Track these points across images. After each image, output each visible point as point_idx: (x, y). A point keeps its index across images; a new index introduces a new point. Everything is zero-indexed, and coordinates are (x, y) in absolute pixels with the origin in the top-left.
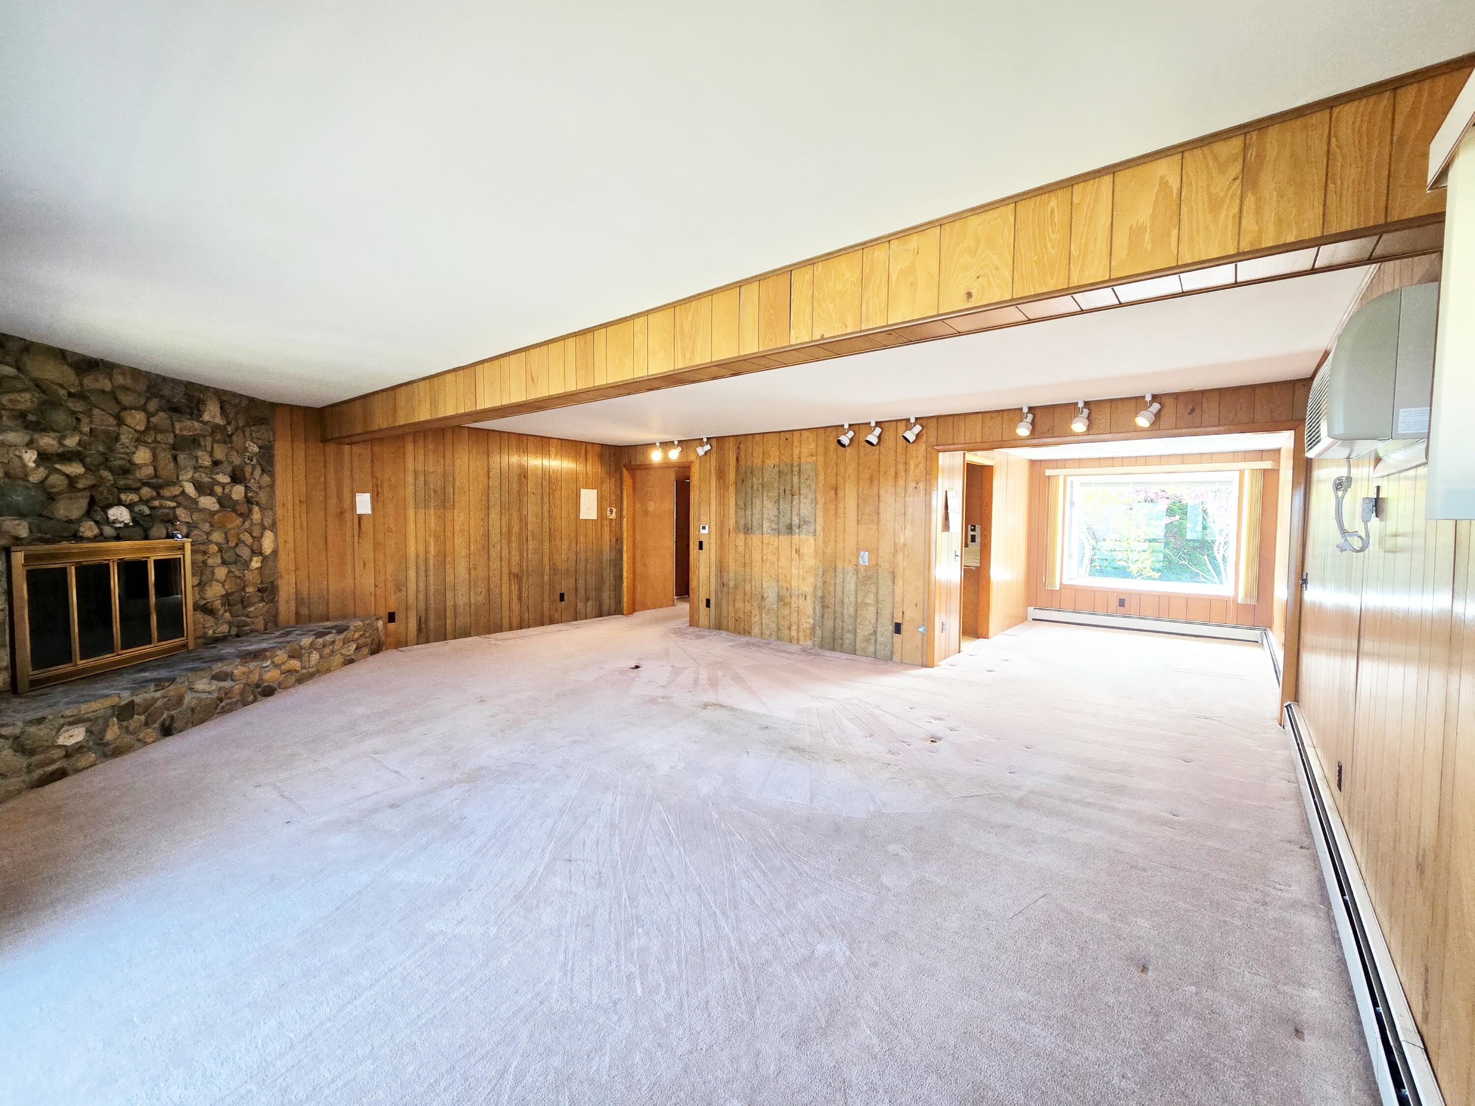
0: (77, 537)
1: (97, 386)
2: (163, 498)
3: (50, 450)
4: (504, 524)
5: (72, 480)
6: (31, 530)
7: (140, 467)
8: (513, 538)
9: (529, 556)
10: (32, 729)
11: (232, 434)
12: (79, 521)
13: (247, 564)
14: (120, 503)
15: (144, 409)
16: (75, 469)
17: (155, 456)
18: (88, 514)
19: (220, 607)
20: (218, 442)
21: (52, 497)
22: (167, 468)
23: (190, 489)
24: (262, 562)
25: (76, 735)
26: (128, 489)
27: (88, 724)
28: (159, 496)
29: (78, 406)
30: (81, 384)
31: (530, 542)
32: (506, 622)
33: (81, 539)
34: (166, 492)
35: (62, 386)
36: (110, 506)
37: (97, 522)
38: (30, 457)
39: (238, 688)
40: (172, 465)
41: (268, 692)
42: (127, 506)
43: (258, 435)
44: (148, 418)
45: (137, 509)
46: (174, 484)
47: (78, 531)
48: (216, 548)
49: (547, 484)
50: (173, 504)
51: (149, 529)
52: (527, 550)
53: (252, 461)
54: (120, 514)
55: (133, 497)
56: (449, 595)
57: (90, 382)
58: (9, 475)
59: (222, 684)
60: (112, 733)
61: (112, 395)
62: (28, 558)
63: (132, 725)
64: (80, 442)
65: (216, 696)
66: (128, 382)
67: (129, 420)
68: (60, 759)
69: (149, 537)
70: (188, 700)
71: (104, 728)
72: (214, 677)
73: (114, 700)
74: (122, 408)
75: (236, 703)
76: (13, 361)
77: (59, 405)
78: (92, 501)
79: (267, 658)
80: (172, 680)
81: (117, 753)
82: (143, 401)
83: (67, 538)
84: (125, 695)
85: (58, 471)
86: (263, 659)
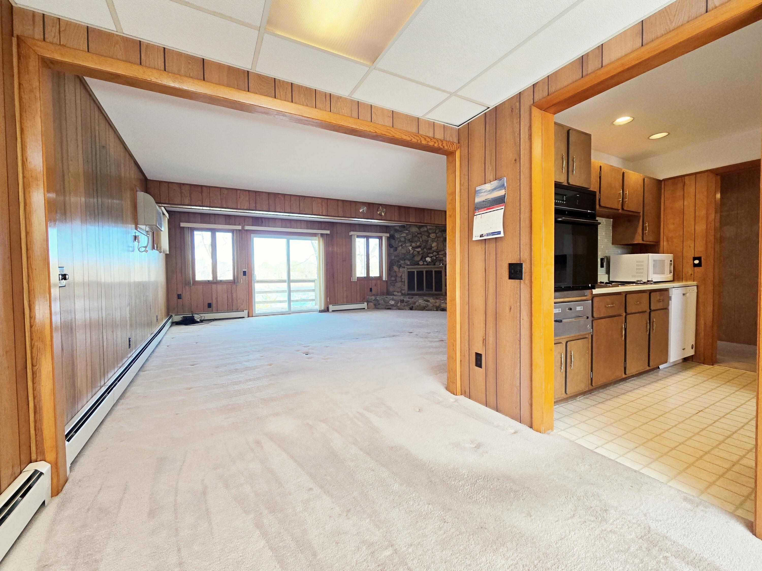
0: (418, 264)
1: (424, 230)
2: (440, 255)
3: (414, 246)
5: (418, 252)
6: (410, 263)
7: (433, 247)
10: (386, 299)
12: (419, 261)
14: (428, 257)
15: (435, 233)
16: (419, 250)
17: (438, 244)
18: (421, 259)
21: (414, 256)
22: (441, 246)
25: (392, 302)
26: (430, 253)
27: (395, 301)
28: (438, 254)
29: (419, 236)
30: (420, 231)
34: (440, 253)
36: (426, 257)
37: (423, 261)
38: (410, 248)
39: (431, 305)
41: (443, 310)
42: (430, 257)
44: (436, 235)
46: (443, 251)
50: (443, 256)
51: (435, 263)
54: (428, 259)
55: (432, 255)
57: (422, 230)
58: (407, 252)
59: (426, 303)
60: (399, 304)
61: (427, 231)
62: (408, 269)
63: (403, 304)
64: (420, 243)
65: (424, 305)
66: (431, 227)
67: (431, 236)
68: (390, 306)
69: (435, 265)
70: (417, 304)
71: (398, 303)
72: (425, 300)
73: (400, 298)
74: (429, 234)
75: (431, 309)
76: (408, 230)
77: (416, 236)
78: (422, 257)
79: (443, 300)
80: (412, 298)
81: (399, 309)
82: (434, 231)
83: (417, 265)
84: (402, 298)
85: (416, 251)
86: (440, 300)
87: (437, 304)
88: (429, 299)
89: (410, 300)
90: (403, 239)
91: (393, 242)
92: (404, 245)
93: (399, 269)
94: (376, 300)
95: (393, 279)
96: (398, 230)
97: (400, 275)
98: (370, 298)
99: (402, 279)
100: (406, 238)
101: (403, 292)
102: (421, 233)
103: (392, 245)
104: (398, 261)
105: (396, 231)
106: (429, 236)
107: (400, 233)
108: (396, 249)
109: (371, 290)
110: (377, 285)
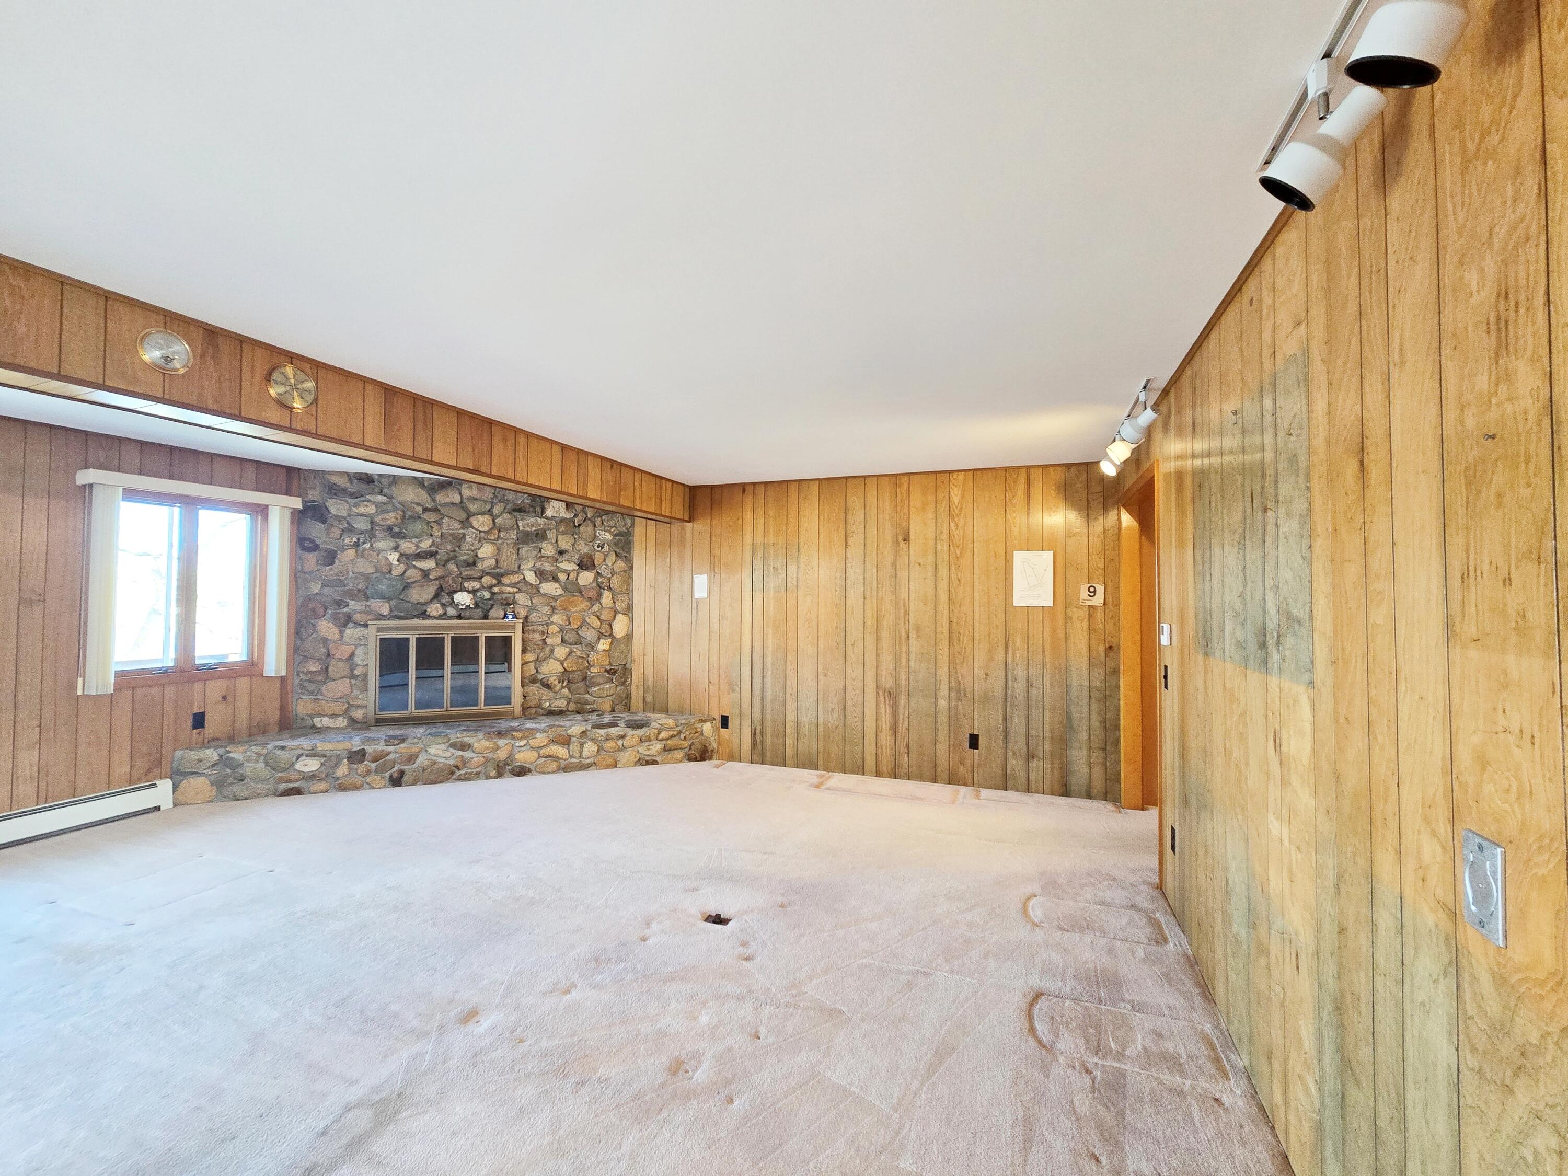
0: (424, 615)
1: (448, 500)
2: (504, 585)
3: (409, 552)
4: (869, 614)
5: (425, 574)
6: (391, 610)
7: (483, 559)
8: (885, 634)
9: (912, 664)
10: (279, 752)
11: (579, 525)
12: (426, 604)
13: (592, 647)
14: (463, 589)
15: (490, 512)
16: (429, 564)
17: (499, 550)
18: (437, 596)
19: (556, 682)
20: (563, 533)
21: (407, 586)
22: (508, 556)
23: (531, 577)
24: (611, 644)
25: (311, 765)
26: (470, 578)
27: (323, 760)
28: (499, 583)
29: (432, 517)
30: (434, 500)
31: (913, 641)
32: (870, 761)
33: (429, 617)
34: (506, 580)
35: (418, 504)
36: (455, 592)
37: (443, 605)
38: (393, 557)
39: (477, 760)
40: (515, 557)
41: (521, 771)
42: (469, 592)
43: (612, 523)
44: (493, 520)
45: (478, 594)
46: (516, 572)
47: (426, 611)
48: (557, 629)
49: (946, 548)
50: (516, 590)
51: (488, 611)
52: (908, 653)
53: (602, 548)
54: (464, 599)
55: (476, 585)
56: (791, 706)
57: (441, 498)
58: (377, 571)
59: (460, 753)
60: (343, 770)
61: (461, 505)
62: (380, 630)
63: (361, 768)
64: (433, 544)
65: (451, 762)
66: (475, 492)
67: (474, 523)
68: (297, 781)
69: (485, 617)
70: (422, 760)
71: (337, 765)
72: (453, 746)
73: (347, 745)
74: (470, 515)
75: (478, 774)
76: (385, 490)
77: (416, 518)
78: (441, 588)
79: (521, 739)
80: (403, 740)
81: (342, 788)
82: (488, 507)
83: (417, 616)
84: (356, 743)
85: (415, 567)
86: (514, 738)
87: (502, 755)
88: (466, 739)
89: (391, 748)
90: (362, 525)
91: (316, 530)
92: (367, 546)
93: (342, 632)
94: (225, 761)
95: (314, 667)
96: (344, 490)
97: (346, 651)
98: (194, 755)
99: (352, 668)
100: (377, 519)
101: (358, 714)
102: (436, 510)
103: (312, 541)
104: (339, 603)
105: (333, 491)
106: (466, 523)
107: (352, 501)
108: (330, 558)
109: (199, 721)
110: (229, 698)
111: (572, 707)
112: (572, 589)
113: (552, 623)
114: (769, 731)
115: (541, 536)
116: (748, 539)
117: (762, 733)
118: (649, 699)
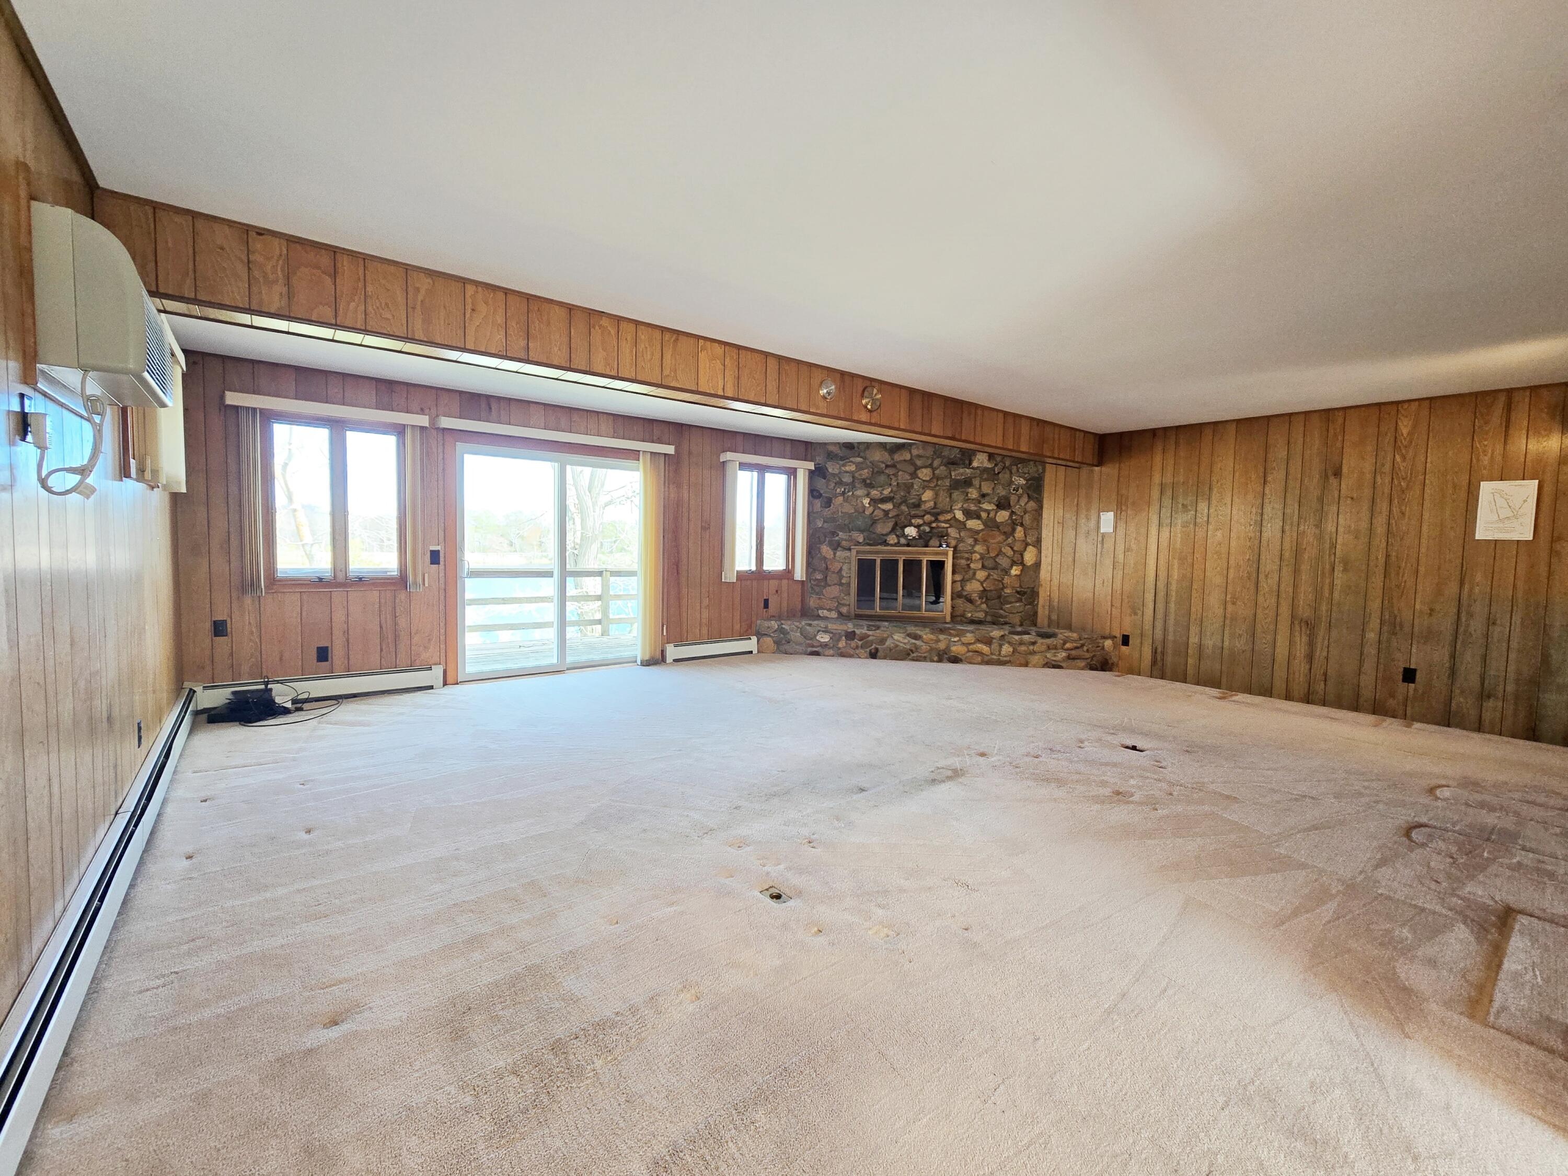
0: (885, 543)
1: (902, 459)
2: (940, 522)
3: (877, 497)
4: (1287, 545)
5: (886, 513)
6: (864, 539)
7: (925, 502)
8: (1305, 567)
9: (1336, 595)
10: (808, 627)
11: (999, 473)
12: (887, 535)
13: (1006, 572)
14: (911, 525)
15: (931, 466)
16: (888, 506)
17: (937, 495)
18: (893, 530)
19: (977, 598)
20: (986, 480)
21: (874, 522)
22: (944, 500)
23: (959, 515)
24: (1022, 571)
25: (824, 638)
26: (916, 516)
27: (831, 635)
28: (937, 520)
29: (890, 471)
30: (893, 459)
31: (1338, 574)
32: (1279, 685)
33: (888, 545)
34: (941, 518)
35: (883, 462)
36: (906, 526)
37: (897, 536)
38: (866, 501)
39: (925, 647)
40: (948, 499)
41: (955, 660)
42: (915, 527)
43: (1026, 470)
44: (933, 472)
45: (922, 528)
46: (949, 512)
47: (886, 540)
48: (978, 556)
49: (1387, 480)
50: (948, 525)
51: (929, 541)
52: (1332, 585)
53: (1017, 491)
54: (911, 531)
55: (920, 521)
56: (1194, 630)
57: (897, 457)
58: (856, 511)
59: (914, 641)
60: (842, 644)
61: (911, 462)
62: (858, 552)
63: (853, 644)
64: (892, 491)
65: (908, 647)
66: (921, 452)
67: (920, 475)
68: (818, 647)
69: (927, 546)
70: (889, 643)
71: (839, 640)
72: (909, 635)
73: (845, 628)
74: (917, 468)
75: (925, 657)
76: (862, 454)
77: (881, 472)
78: (896, 524)
79: (955, 636)
80: (878, 628)
81: (843, 655)
82: (930, 462)
83: (880, 544)
84: (850, 627)
85: (879, 508)
86: (951, 635)
87: (942, 646)
88: (918, 632)
89: (870, 633)
90: (847, 479)
91: (820, 483)
92: (850, 493)
93: (835, 554)
94: (781, 630)
95: (819, 576)
96: (837, 455)
97: (836, 566)
98: (766, 624)
99: (841, 577)
100: (856, 475)
101: (844, 610)
102: (894, 466)
103: (818, 491)
104: (834, 534)
105: (831, 456)
106: (914, 475)
107: (841, 463)
108: (828, 503)
109: (766, 604)
110: (779, 592)
111: (989, 619)
112: (991, 524)
113: (975, 552)
114: (1169, 651)
115: (968, 483)
116: (1157, 479)
117: (1163, 653)
118: (1054, 617)
